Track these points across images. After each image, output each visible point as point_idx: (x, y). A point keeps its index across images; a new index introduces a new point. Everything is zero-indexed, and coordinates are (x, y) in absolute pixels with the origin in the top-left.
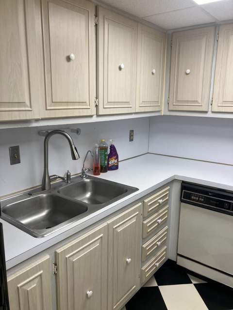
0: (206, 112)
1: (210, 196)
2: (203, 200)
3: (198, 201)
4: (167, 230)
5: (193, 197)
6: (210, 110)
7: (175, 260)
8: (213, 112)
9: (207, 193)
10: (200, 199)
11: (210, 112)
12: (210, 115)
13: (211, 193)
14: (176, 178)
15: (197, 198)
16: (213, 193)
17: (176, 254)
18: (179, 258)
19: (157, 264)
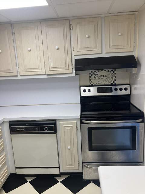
0: (17, 76)
1: (27, 126)
2: (23, 129)
3: (21, 131)
4: (5, 155)
5: (17, 130)
6: (19, 74)
7: (15, 172)
8: (21, 76)
9: (25, 125)
10: (22, 129)
11: (19, 76)
12: (19, 77)
13: (27, 124)
14: (5, 120)
15: (20, 129)
16: (28, 124)
17: (15, 168)
18: (17, 169)
19: (2, 180)
